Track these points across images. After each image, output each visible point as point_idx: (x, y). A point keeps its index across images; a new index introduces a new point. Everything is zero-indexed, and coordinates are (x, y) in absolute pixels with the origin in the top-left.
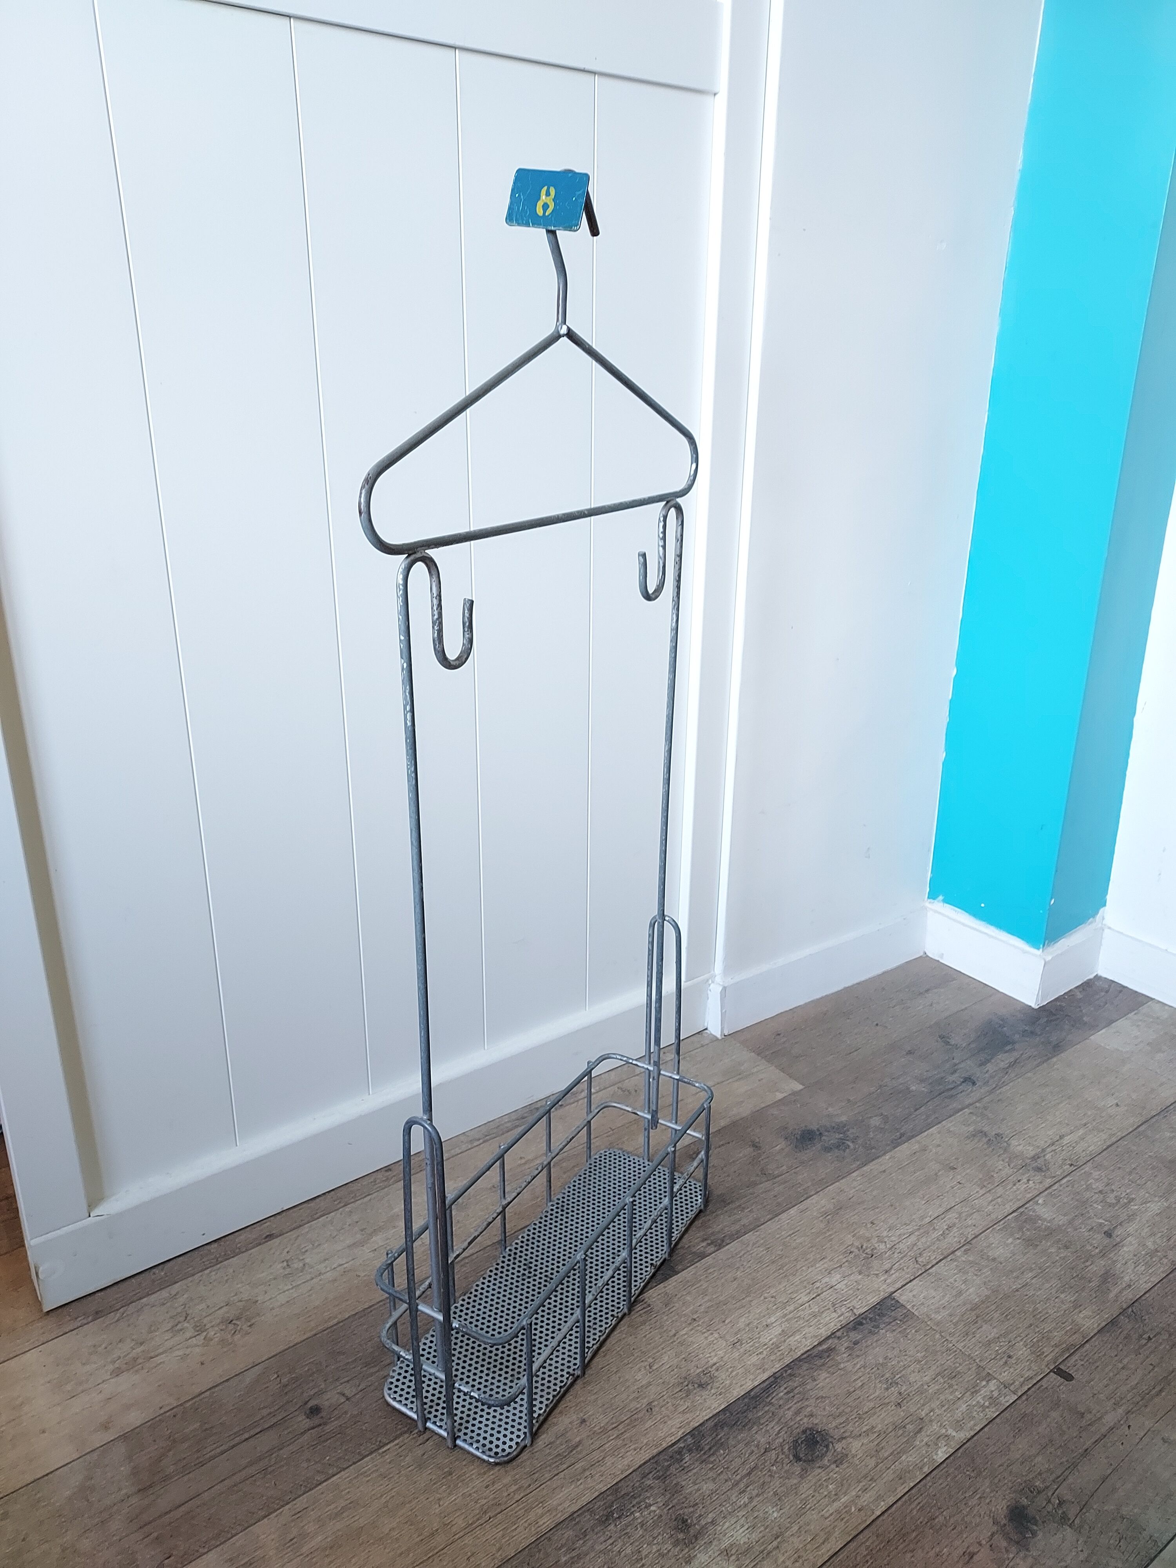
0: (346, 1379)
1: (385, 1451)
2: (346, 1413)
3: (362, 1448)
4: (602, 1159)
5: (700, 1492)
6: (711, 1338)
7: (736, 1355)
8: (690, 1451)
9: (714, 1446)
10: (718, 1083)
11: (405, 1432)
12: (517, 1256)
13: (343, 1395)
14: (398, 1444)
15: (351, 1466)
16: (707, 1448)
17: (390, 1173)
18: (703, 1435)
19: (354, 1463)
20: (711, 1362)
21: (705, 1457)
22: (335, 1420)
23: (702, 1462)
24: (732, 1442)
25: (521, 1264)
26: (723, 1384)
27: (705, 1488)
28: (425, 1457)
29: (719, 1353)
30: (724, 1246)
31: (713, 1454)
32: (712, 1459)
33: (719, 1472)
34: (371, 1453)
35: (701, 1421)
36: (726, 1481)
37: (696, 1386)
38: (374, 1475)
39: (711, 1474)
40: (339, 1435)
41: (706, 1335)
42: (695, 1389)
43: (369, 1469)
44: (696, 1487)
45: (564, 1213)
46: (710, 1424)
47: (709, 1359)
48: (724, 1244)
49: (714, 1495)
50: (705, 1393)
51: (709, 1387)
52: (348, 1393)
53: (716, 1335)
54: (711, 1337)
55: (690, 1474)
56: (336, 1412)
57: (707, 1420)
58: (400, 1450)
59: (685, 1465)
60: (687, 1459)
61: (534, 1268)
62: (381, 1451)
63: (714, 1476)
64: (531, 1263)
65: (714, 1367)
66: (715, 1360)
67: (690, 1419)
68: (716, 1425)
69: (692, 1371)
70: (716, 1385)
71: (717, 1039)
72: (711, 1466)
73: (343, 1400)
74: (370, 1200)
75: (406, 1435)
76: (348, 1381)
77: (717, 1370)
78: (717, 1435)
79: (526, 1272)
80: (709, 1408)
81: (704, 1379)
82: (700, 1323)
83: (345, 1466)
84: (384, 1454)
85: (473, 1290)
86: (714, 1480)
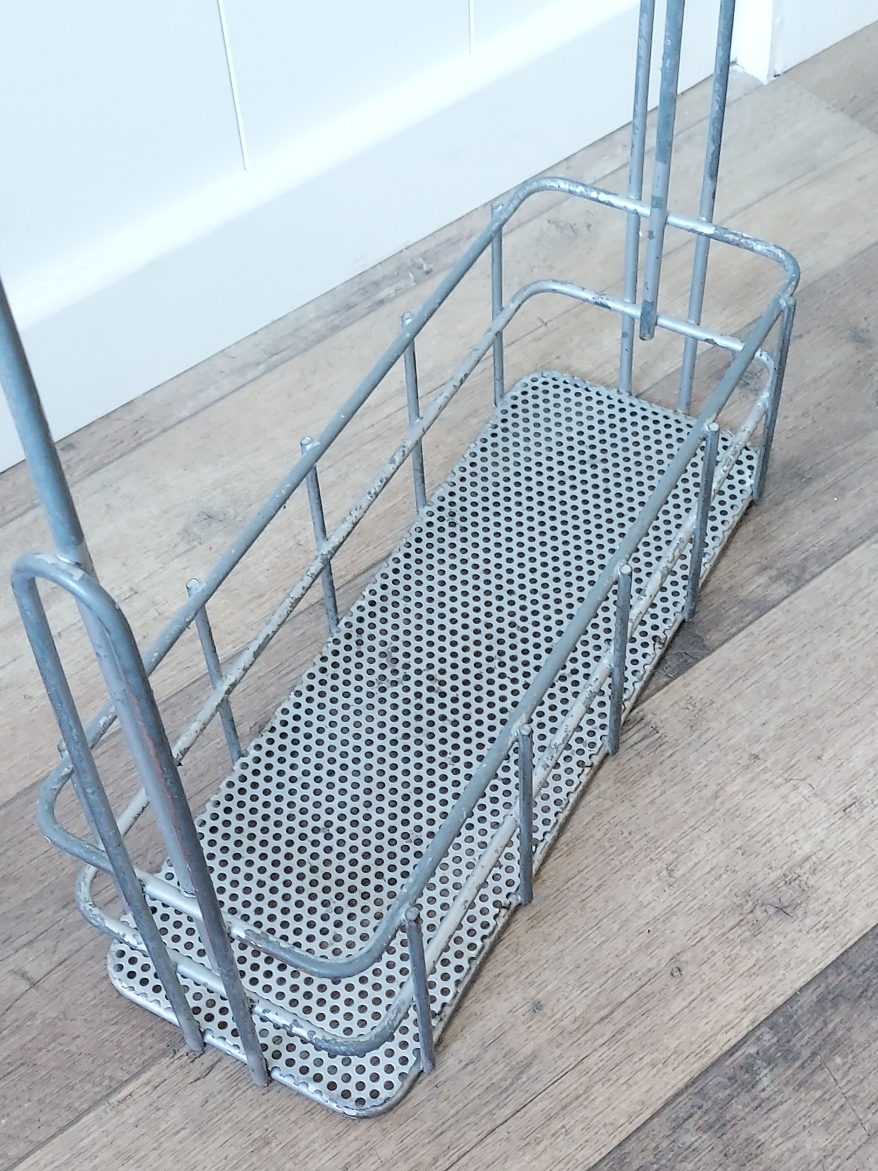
0: (25, 939)
1: (124, 1100)
2: (32, 1016)
3: (75, 1094)
4: (528, 397)
5: (800, 1154)
6: (794, 798)
7: (852, 833)
8: (770, 1061)
9: (820, 1048)
10: (768, 195)
11: (164, 1054)
12: (364, 637)
13: (23, 975)
14: (148, 1083)
15: (54, 1136)
16: (806, 1053)
17: (72, 453)
18: (795, 1023)
19: (62, 1130)
20: (800, 854)
21: (801, 1076)
22: (13, 1033)
23: (800, 1085)
24: (859, 1037)
25: (375, 655)
26: (830, 904)
27: (808, 1146)
28: (210, 1106)
29: (814, 831)
30: (808, 581)
31: (821, 1067)
32: (819, 1078)
33: (837, 1107)
34: (96, 1104)
35: (790, 993)
36: (854, 1126)
37: (772, 910)
38: (106, 1155)
39: (820, 1113)
40: (23, 1070)
41: (783, 790)
42: (769, 918)
43: (94, 1143)
44: (790, 1144)
45: (457, 530)
46: (810, 998)
47: (795, 846)
48: (807, 576)
49: (830, 1160)
50: (791, 927)
51: (799, 912)
52: (34, 970)
53: (806, 791)
54: (793, 795)
55: (774, 1116)
56: (11, 1016)
57: (801, 990)
58: (155, 1095)
59: (763, 1095)
60: (766, 1081)
61: (403, 660)
62: (115, 1099)
63: (828, 1116)
64: (396, 649)
65: (807, 865)
66: (807, 848)
67: (766, 988)
68: (821, 1000)
69: (760, 877)
70: (813, 905)
71: (759, 87)
72: (818, 1094)
73: (23, 986)
74: (36, 520)
75: (166, 1061)
76: (30, 943)
77: (814, 872)
78: (826, 1024)
79: (387, 672)
80: (803, 962)
81: (788, 894)
82: (768, 764)
83: (42, 1138)
84: (123, 1106)
85: (277, 724)
86: (827, 1125)
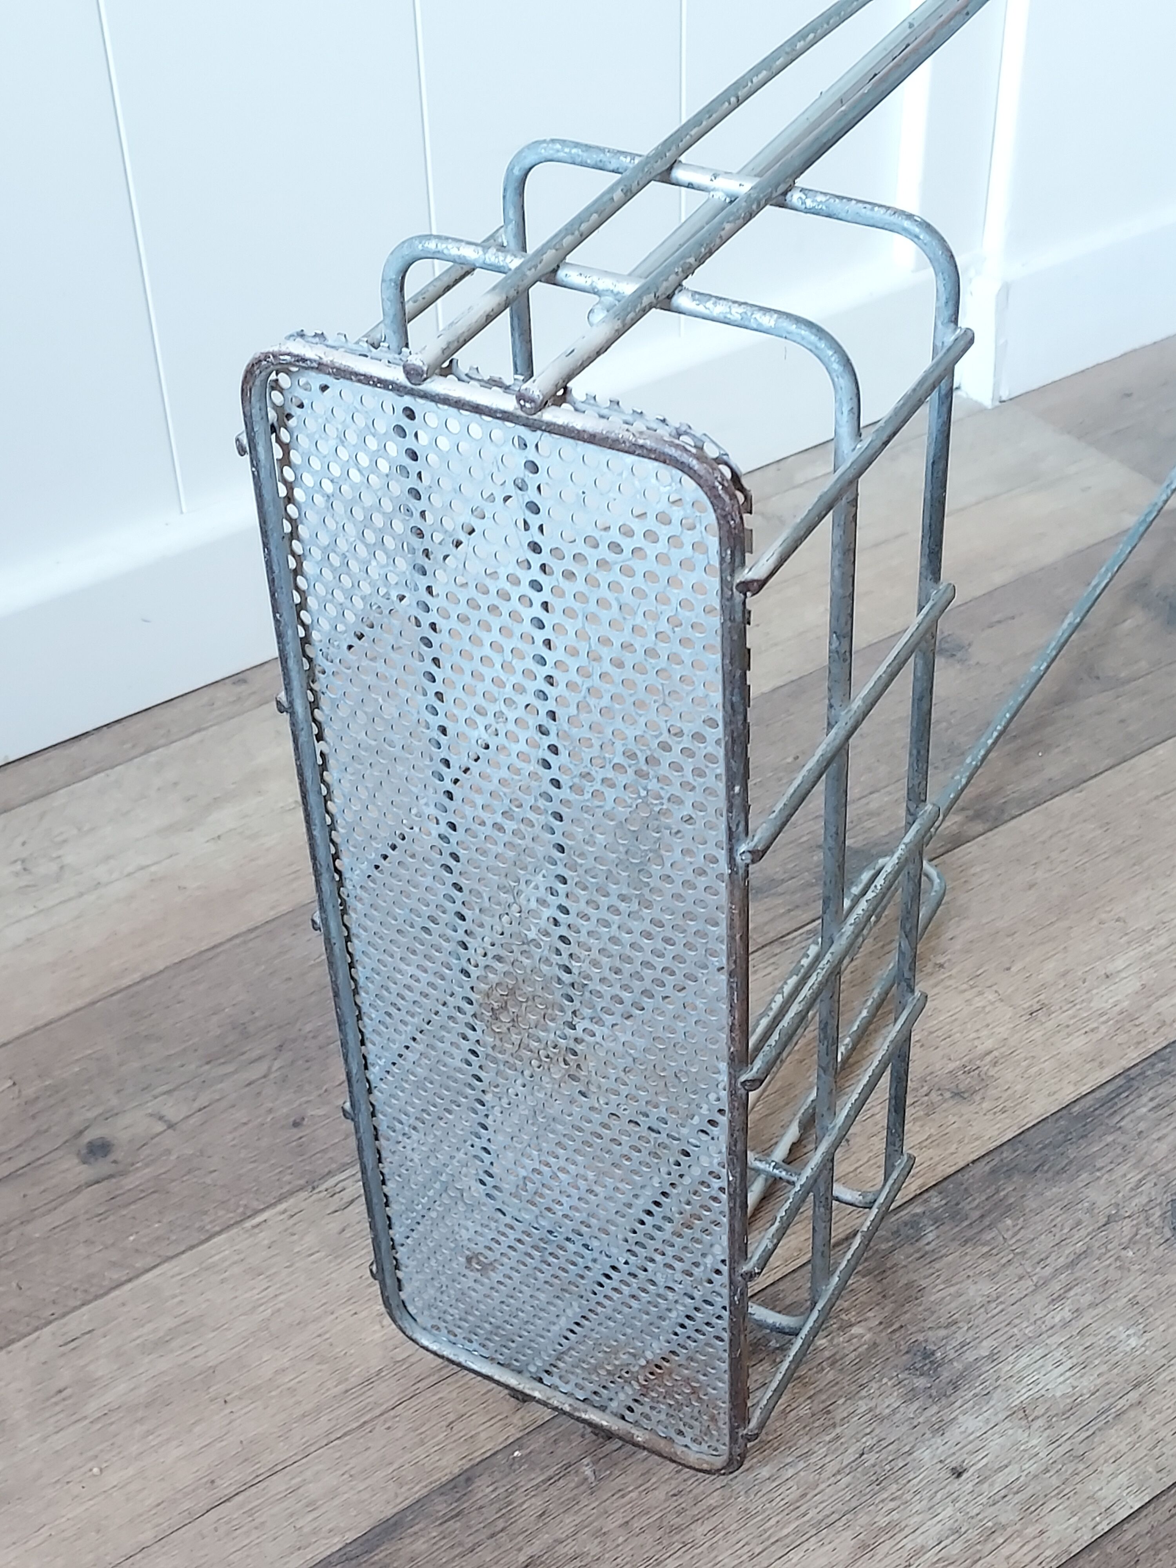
0: (165, 1088)
5: (962, 1299)
6: (979, 1002)
7: (1037, 1034)
8: (936, 1221)
9: (990, 1211)
10: (987, 499)
16: (975, 1215)
18: (966, 1189)
20: (981, 1049)
21: (970, 1233)
23: (966, 1242)
24: (1031, 1204)
26: (1009, 1092)
27: (971, 1293)
29: (997, 1030)
31: (989, 1228)
32: (987, 1236)
33: (1004, 1261)
35: (962, 1164)
36: (1021, 1277)
37: (948, 1095)
39: (985, 1265)
41: (968, 995)
42: (945, 1101)
44: (952, 1290)
47: (976, 1043)
48: (1006, 817)
49: (993, 1305)
50: (967, 1110)
51: (977, 1098)
53: (992, 997)
54: (977, 999)
55: (938, 1265)
57: (973, 1162)
59: (927, 1248)
60: (930, 1237)
63: (994, 1268)
65: (988, 1058)
66: (989, 1044)
67: (937, 1159)
68: (993, 1171)
69: (938, 1066)
70: (992, 1092)
71: (986, 410)
72: (986, 1249)
73: (159, 1127)
77: (995, 1064)
78: (997, 1191)
80: (977, 1139)
81: (965, 1082)
82: (954, 972)
86: (992, 1276)
